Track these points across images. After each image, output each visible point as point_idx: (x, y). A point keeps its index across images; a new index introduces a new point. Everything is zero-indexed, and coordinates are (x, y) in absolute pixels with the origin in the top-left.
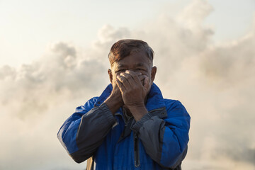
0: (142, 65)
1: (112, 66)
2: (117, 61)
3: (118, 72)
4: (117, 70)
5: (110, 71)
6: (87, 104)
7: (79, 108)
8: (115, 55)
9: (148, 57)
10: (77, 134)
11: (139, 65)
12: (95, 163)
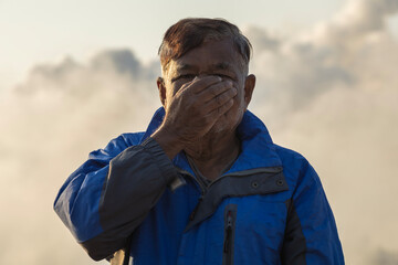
0: (227, 67)
1: (165, 69)
2: (176, 58)
3: (177, 81)
4: (175, 75)
5: (160, 82)
6: (111, 145)
7: (96, 153)
8: (173, 46)
9: (240, 51)
10: (101, 200)
11: (221, 66)
12: (131, 259)
